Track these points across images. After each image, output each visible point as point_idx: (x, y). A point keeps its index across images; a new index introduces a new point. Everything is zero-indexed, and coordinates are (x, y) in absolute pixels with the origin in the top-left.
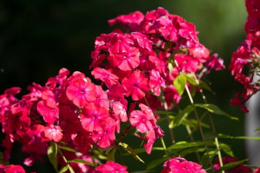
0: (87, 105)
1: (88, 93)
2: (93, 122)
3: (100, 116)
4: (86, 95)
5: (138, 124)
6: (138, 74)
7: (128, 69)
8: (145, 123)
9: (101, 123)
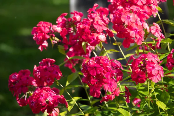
0: (131, 24)
1: (131, 18)
2: (135, 33)
3: (139, 29)
4: (131, 19)
5: (155, 33)
6: (146, 7)
7: (142, 4)
8: (158, 32)
9: (139, 33)
